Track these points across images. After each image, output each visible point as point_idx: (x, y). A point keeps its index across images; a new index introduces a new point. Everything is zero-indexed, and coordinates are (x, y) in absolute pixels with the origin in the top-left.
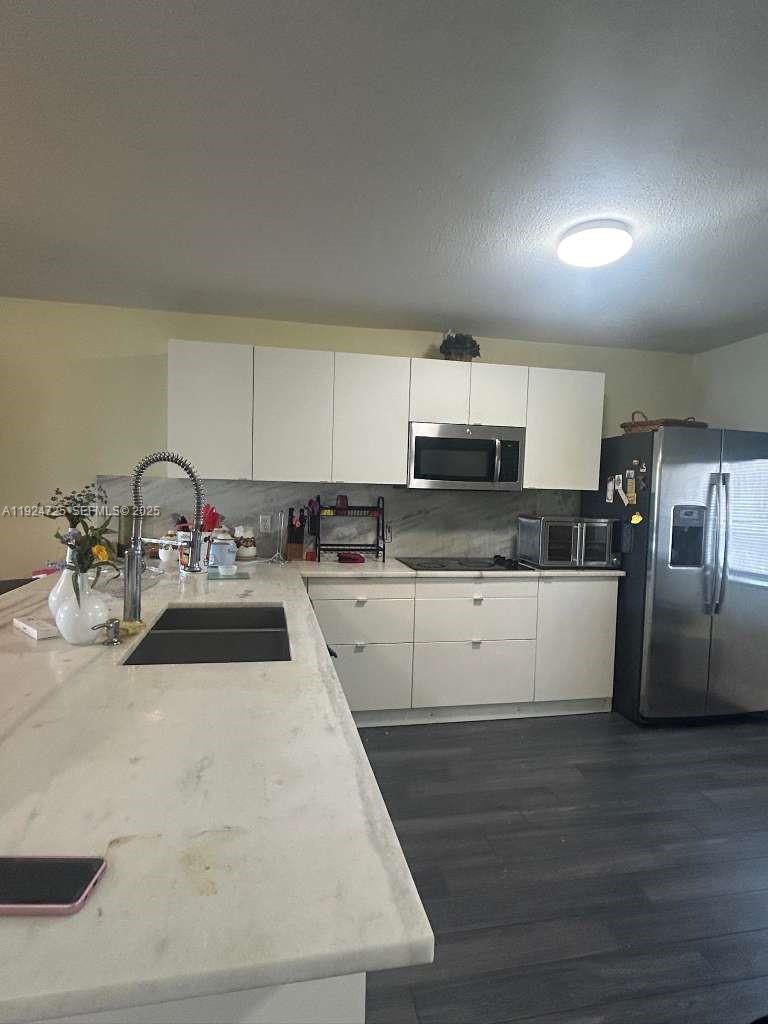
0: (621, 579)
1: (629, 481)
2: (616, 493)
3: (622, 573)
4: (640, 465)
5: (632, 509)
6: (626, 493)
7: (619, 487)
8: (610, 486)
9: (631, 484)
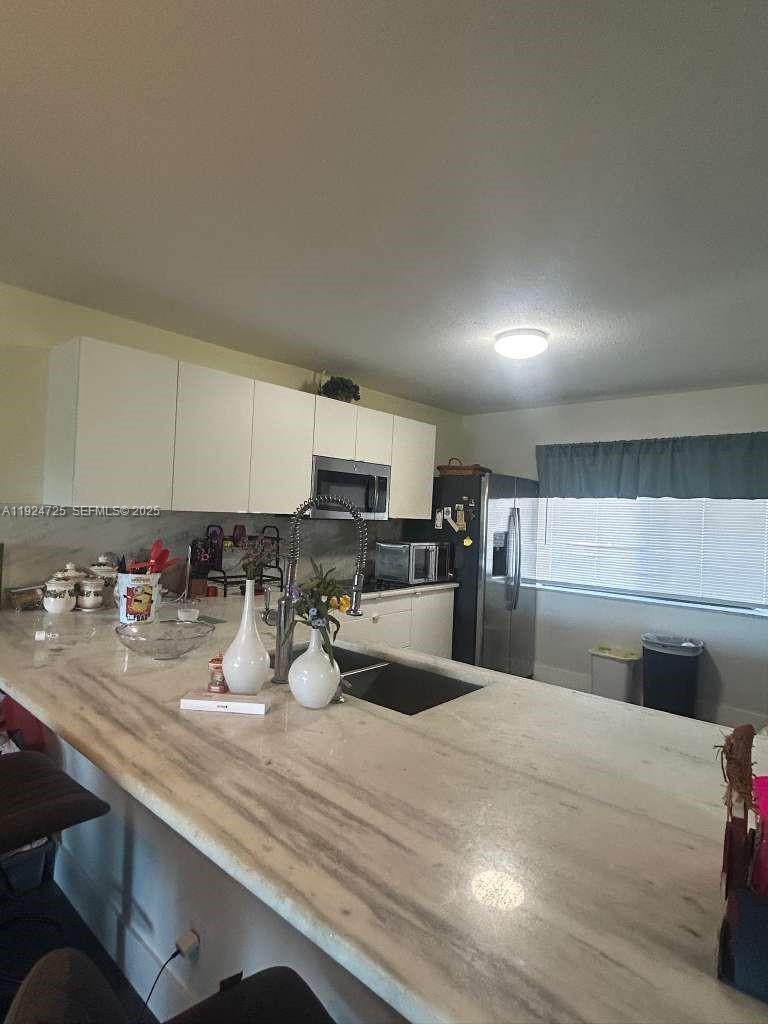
0: (456, 590)
1: (459, 513)
2: (445, 521)
3: (457, 585)
4: (469, 501)
5: (462, 535)
6: (456, 521)
7: (448, 517)
8: (439, 516)
9: (461, 515)
